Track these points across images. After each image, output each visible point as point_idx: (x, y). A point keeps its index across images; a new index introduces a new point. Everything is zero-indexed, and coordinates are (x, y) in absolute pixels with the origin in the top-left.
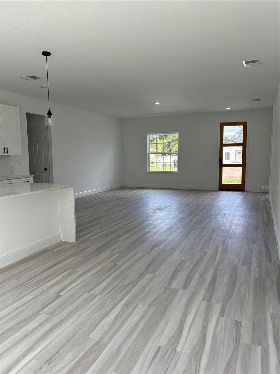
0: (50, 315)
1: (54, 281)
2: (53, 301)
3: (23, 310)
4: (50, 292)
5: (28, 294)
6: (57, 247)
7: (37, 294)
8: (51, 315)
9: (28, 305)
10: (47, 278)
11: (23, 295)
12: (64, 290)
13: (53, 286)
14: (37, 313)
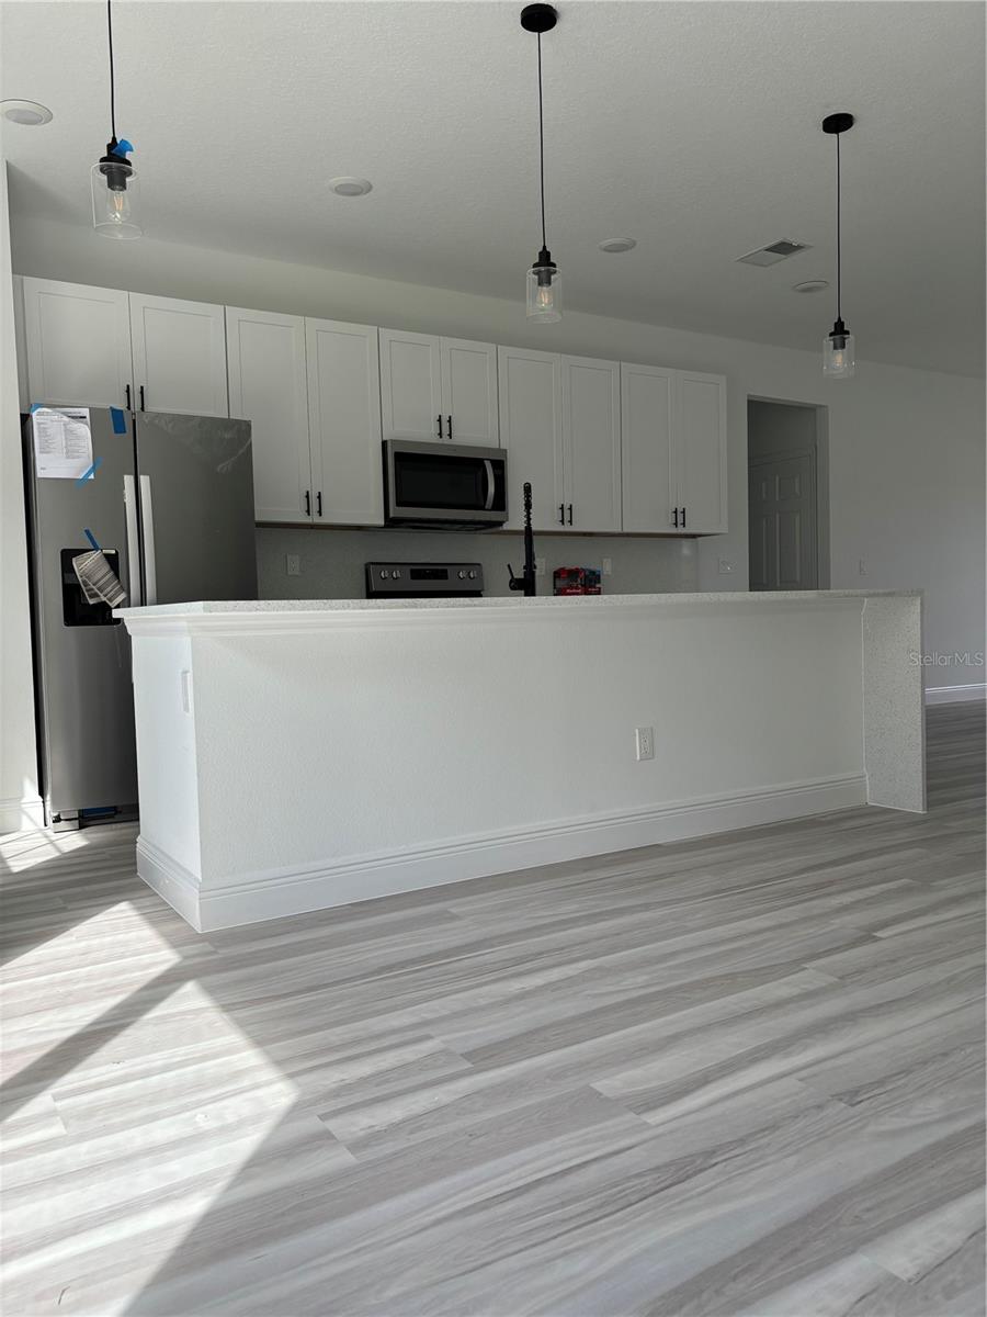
0: (840, 978)
1: (847, 898)
2: (847, 945)
3: (741, 949)
4: (837, 922)
5: (757, 914)
6: (851, 818)
7: (788, 920)
8: (845, 980)
9: (758, 939)
10: (819, 886)
11: (738, 913)
12: (887, 926)
13: (845, 909)
14: (796, 965)
